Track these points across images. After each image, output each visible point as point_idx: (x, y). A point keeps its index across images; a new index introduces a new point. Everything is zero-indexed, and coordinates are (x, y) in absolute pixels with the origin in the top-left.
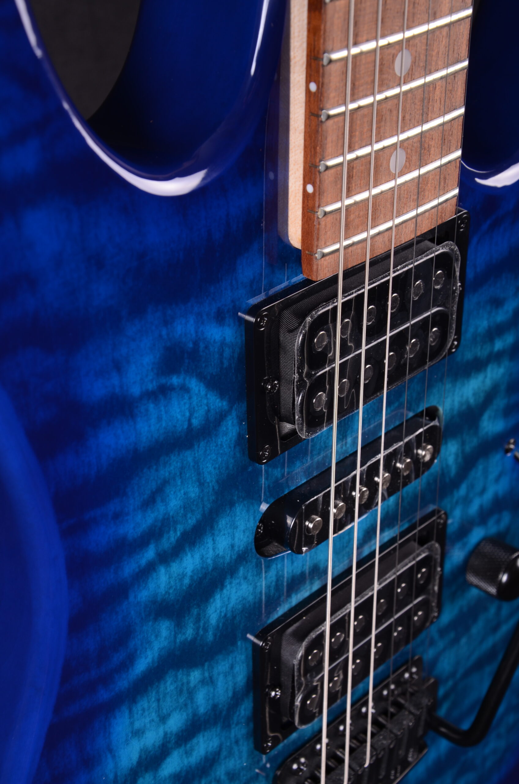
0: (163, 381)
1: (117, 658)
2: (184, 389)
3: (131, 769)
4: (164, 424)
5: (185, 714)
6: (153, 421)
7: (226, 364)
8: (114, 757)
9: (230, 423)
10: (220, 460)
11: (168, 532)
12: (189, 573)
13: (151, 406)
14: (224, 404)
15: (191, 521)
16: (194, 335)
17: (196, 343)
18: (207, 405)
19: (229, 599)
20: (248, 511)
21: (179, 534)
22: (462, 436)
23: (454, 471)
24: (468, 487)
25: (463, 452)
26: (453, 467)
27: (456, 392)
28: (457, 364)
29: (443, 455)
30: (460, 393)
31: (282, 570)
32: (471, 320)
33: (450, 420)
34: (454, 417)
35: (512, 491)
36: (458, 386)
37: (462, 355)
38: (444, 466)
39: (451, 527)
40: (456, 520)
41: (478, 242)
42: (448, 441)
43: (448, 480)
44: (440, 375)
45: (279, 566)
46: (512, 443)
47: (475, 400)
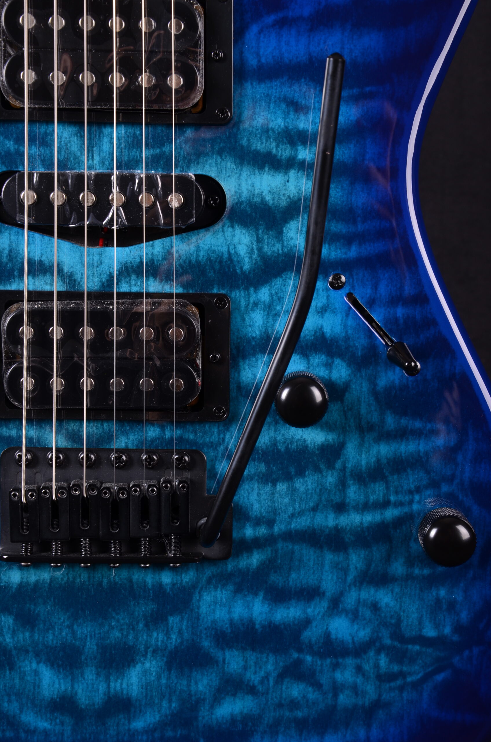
22: (257, 230)
23: (247, 265)
24: (271, 295)
25: (260, 249)
26: (247, 260)
27: (244, 177)
28: (242, 146)
29: (229, 238)
30: (250, 182)
31: (17, 245)
32: (258, 110)
33: (237, 204)
34: (241, 203)
35: (347, 338)
36: (246, 171)
37: (249, 140)
38: (232, 252)
39: (250, 329)
40: (256, 324)
41: (260, 32)
42: (236, 226)
43: (239, 271)
44: (217, 148)
45: (13, 237)
46: (343, 279)
47: (273, 199)
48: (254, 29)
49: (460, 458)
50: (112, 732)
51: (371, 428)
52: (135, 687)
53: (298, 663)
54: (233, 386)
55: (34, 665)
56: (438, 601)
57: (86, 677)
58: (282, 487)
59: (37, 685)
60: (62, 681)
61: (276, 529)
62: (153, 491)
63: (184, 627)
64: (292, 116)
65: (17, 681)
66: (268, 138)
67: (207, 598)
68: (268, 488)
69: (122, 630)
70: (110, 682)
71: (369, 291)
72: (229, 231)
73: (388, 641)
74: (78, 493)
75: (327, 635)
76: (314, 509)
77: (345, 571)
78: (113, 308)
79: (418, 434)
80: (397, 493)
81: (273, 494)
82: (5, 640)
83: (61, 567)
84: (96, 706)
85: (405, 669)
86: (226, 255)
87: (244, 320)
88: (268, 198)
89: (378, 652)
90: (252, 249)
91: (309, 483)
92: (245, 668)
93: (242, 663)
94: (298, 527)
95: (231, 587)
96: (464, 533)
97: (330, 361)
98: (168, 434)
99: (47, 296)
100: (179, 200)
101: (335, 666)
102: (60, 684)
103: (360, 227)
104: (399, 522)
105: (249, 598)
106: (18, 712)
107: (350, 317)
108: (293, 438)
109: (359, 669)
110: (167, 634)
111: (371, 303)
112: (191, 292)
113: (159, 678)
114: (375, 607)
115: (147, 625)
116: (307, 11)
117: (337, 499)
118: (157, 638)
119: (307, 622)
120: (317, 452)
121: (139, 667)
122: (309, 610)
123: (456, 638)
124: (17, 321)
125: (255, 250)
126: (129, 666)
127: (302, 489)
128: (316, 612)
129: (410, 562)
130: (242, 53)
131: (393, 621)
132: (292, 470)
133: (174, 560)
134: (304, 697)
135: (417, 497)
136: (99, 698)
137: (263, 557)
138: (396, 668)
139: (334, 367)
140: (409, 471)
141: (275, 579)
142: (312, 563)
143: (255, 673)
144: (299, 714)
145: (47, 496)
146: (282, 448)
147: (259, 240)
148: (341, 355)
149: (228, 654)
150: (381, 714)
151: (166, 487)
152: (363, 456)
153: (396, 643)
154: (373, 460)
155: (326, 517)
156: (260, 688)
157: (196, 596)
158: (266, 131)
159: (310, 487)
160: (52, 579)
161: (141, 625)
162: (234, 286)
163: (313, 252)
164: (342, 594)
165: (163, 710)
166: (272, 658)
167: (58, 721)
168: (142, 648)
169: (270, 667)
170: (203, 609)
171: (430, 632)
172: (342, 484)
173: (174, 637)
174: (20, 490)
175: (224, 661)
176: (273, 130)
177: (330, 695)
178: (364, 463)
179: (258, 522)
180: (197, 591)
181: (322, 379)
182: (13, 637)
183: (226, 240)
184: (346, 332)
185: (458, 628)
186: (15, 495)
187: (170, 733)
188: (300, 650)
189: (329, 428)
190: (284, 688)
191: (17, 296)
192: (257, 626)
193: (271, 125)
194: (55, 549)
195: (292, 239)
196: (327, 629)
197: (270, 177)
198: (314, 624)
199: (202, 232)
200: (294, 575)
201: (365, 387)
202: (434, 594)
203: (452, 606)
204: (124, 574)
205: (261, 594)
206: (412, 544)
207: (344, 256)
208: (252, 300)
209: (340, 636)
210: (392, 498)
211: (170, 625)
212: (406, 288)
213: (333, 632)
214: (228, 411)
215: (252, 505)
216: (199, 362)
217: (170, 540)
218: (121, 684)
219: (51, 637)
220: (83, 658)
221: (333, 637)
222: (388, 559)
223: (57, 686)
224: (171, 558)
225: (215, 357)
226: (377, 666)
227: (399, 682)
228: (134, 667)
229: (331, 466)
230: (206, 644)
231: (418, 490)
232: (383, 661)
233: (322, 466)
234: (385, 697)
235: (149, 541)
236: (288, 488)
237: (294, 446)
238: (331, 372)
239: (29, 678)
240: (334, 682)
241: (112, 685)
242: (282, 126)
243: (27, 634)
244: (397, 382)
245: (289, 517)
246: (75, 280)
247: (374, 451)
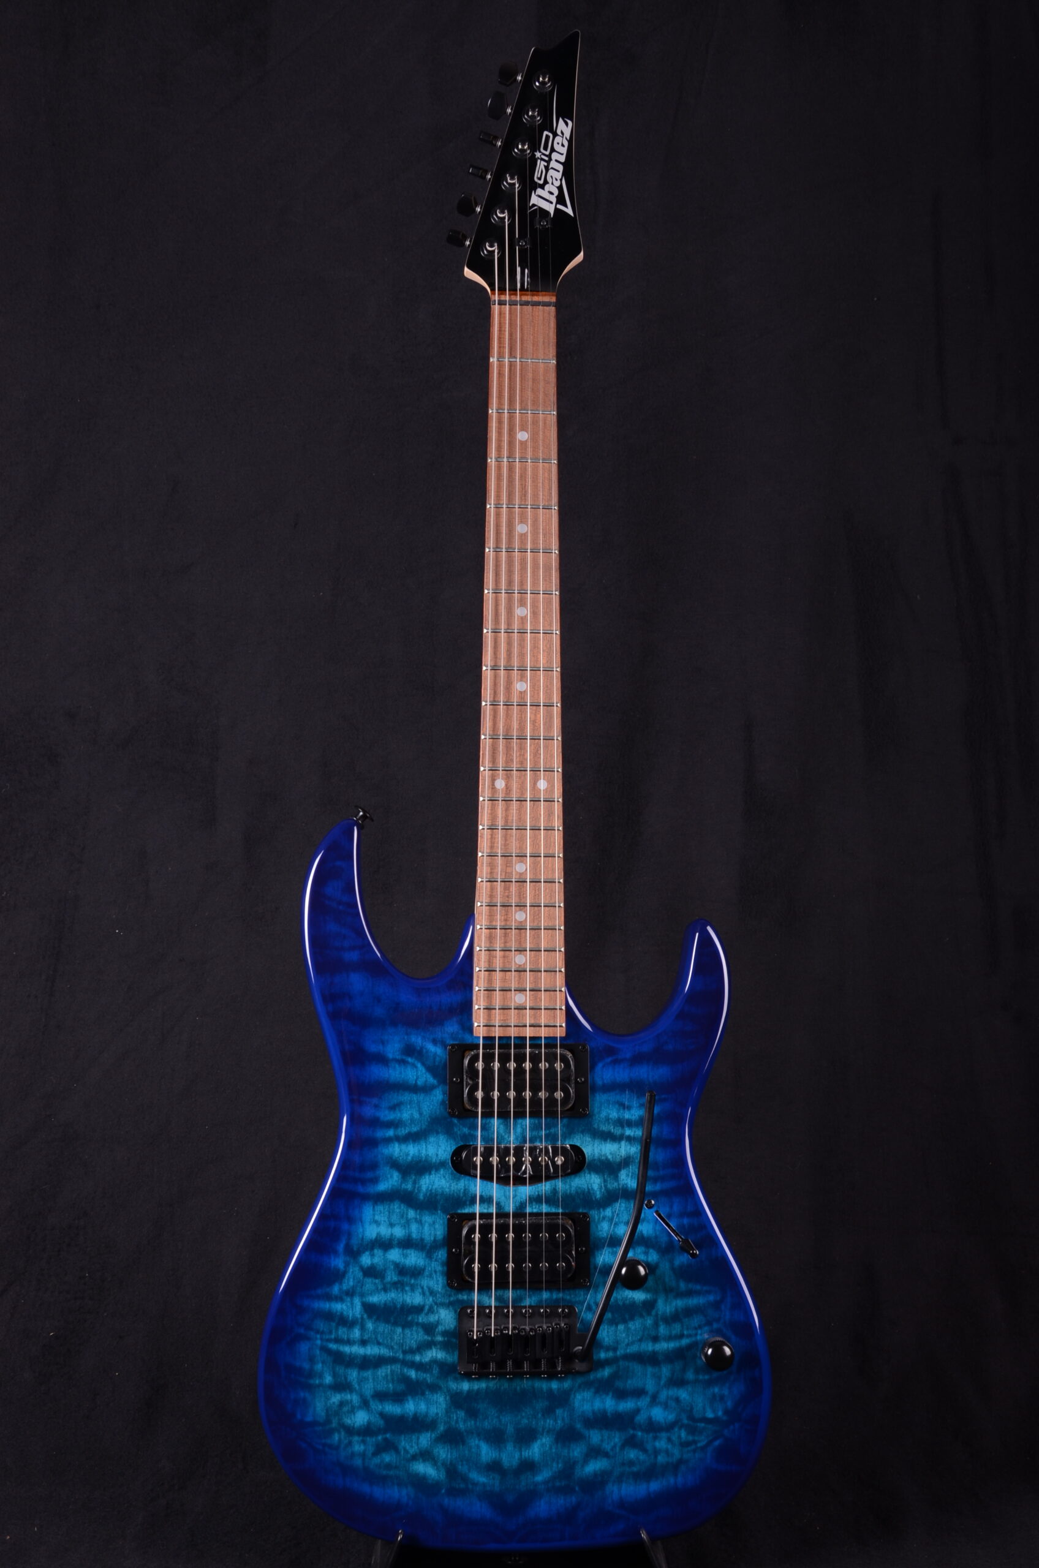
0: (404, 1057)
1: (369, 1175)
2: (414, 1066)
3: (371, 1240)
4: (403, 1076)
5: (404, 1231)
6: (398, 1072)
7: (437, 1064)
8: (363, 1226)
9: (438, 1092)
10: (431, 1107)
11: (401, 1127)
12: (411, 1155)
13: (397, 1066)
14: (435, 1082)
15: (415, 1129)
16: (421, 1045)
17: (422, 1048)
18: (426, 1078)
19: (433, 1182)
20: (447, 1141)
21: (407, 1131)
22: (604, 1175)
23: (598, 1195)
24: (613, 1213)
25: (606, 1186)
26: (598, 1193)
27: (596, 1145)
28: (594, 1129)
29: (588, 1180)
30: (599, 1148)
31: (468, 1186)
32: (603, 1108)
33: (592, 1160)
34: (595, 1160)
35: (656, 1237)
36: (597, 1142)
37: (598, 1125)
38: (590, 1188)
39: (601, 1233)
40: (604, 1230)
41: (603, 1066)
42: (592, 1173)
43: (594, 1199)
44: (580, 1129)
45: (466, 1182)
46: (653, 1202)
47: (613, 1157)
48: (600, 1065)
49: (723, 1307)
50: (523, 1484)
51: (671, 1290)
52: (537, 1455)
53: (634, 1436)
54: (592, 1267)
55: (477, 1442)
56: (714, 1395)
57: (507, 1448)
58: (621, 1327)
59: (478, 1455)
60: (493, 1452)
61: (618, 1353)
62: (549, 1330)
63: (565, 1416)
64: (622, 1111)
65: (467, 1452)
66: (609, 1123)
67: (579, 1397)
68: (613, 1328)
69: (528, 1419)
70: (521, 1452)
71: (667, 1209)
72: (588, 1176)
73: (685, 1421)
74: (507, 1332)
75: (650, 1418)
76: (640, 1340)
77: (659, 1378)
78: (526, 1222)
79: (698, 1293)
80: (687, 1329)
81: (616, 1331)
82: (459, 1426)
83: (496, 1378)
84: (514, 1467)
85: (696, 1438)
86: (586, 1190)
87: (597, 1227)
88: (610, 1157)
89: (680, 1429)
90: (601, 1186)
91: (637, 1324)
92: (602, 1441)
93: (600, 1438)
94: (632, 1351)
95: (593, 1390)
96: (727, 1351)
97: (647, 1251)
98: (554, 1296)
99: (490, 1216)
100: (561, 1160)
101: (655, 1438)
102: (492, 1453)
103: (661, 1173)
104: (690, 1347)
105: (604, 1396)
106: (467, 1471)
107: (658, 1225)
108: (627, 1297)
109: (669, 1440)
110: (556, 1420)
111: (669, 1216)
112: (567, 1211)
113: (551, 1448)
114: (677, 1400)
115: (543, 1415)
116: (628, 1055)
117: (653, 1333)
118: (549, 1425)
119: (637, 1411)
120: (641, 1305)
121: (539, 1442)
122: (639, 1403)
123: (725, 1418)
124: (472, 1230)
125: (603, 1187)
126: (533, 1442)
127: (633, 1328)
128: (643, 1404)
129: (697, 1371)
130: (593, 1078)
131: (689, 1409)
132: (627, 1316)
133: (561, 1372)
134: (638, 1458)
135: (699, 1332)
136: (515, 1462)
137: (611, 1371)
138: (690, 1438)
139: (649, 1254)
140: (695, 1316)
141: (619, 1384)
142: (640, 1373)
143: (608, 1444)
144: (635, 1469)
145: (489, 1334)
146: (621, 1303)
147: (605, 1181)
148: (653, 1247)
149: (592, 1432)
150: (683, 1468)
151: (557, 1327)
152: (668, 1307)
153: (691, 1423)
154: (673, 1309)
155: (647, 1345)
156: (611, 1453)
157: (572, 1396)
158: (607, 1119)
159: (637, 1327)
160: (487, 1387)
161: (540, 1415)
162: (591, 1208)
163: (641, 1192)
164: (658, 1392)
165: (554, 1469)
166: (617, 1434)
167: (491, 1477)
168: (541, 1429)
169: (617, 1440)
170: (577, 1404)
171: (710, 1415)
172: (656, 1325)
173: (559, 1422)
174: (473, 1332)
175: (589, 1436)
176: (611, 1119)
177: (653, 1457)
178: (668, 1311)
179: (608, 1349)
180: (573, 1392)
181: (643, 1261)
182: (464, 1425)
183: (586, 1181)
184: (656, 1233)
185: (726, 1412)
186: (470, 1334)
187: (558, 1484)
188: (634, 1429)
189: (648, 1291)
190: (625, 1453)
191: (472, 1216)
192: (609, 1414)
193: (611, 1116)
194: (492, 1367)
195: (623, 1180)
196: (650, 1414)
197: (610, 1145)
198: (642, 1412)
199: (573, 1176)
200: (629, 1382)
201: (667, 1265)
202: (712, 1391)
203: (722, 1398)
204: (530, 1383)
205: (611, 1394)
206: (699, 1362)
207: (653, 1189)
208: (601, 1216)
209: (657, 1419)
210: (685, 1332)
211: (557, 1415)
212: (689, 1207)
213: (654, 1417)
214: (589, 1281)
215: (604, 1339)
216: (574, 1253)
217: (559, 1360)
218: (529, 1453)
219: (486, 1424)
220: (506, 1436)
221: (654, 1419)
222: (684, 1370)
223: (490, 1455)
224: (559, 1371)
225: (582, 1249)
226: (679, 1437)
227: (693, 1447)
228: (536, 1441)
229: (649, 1314)
230: (579, 1426)
231: (700, 1327)
232: (683, 1434)
233: (644, 1314)
234: (685, 1456)
235: (547, 1361)
236: (625, 1327)
237: (628, 1302)
238: (647, 1257)
239: (473, 1450)
240: (655, 1448)
241: (523, 1453)
242: (617, 1117)
243: (473, 1422)
244: (685, 1262)
245: (626, 1345)
246: (501, 1206)
247: (674, 1304)
